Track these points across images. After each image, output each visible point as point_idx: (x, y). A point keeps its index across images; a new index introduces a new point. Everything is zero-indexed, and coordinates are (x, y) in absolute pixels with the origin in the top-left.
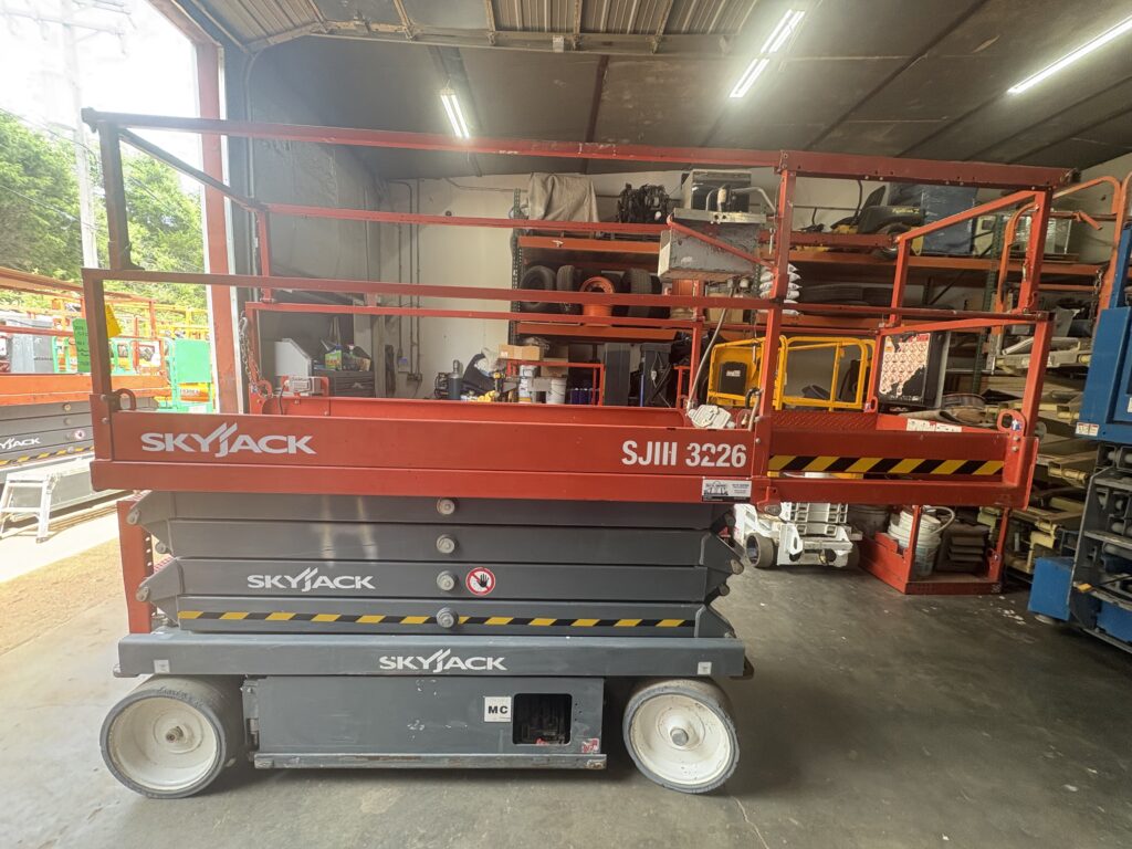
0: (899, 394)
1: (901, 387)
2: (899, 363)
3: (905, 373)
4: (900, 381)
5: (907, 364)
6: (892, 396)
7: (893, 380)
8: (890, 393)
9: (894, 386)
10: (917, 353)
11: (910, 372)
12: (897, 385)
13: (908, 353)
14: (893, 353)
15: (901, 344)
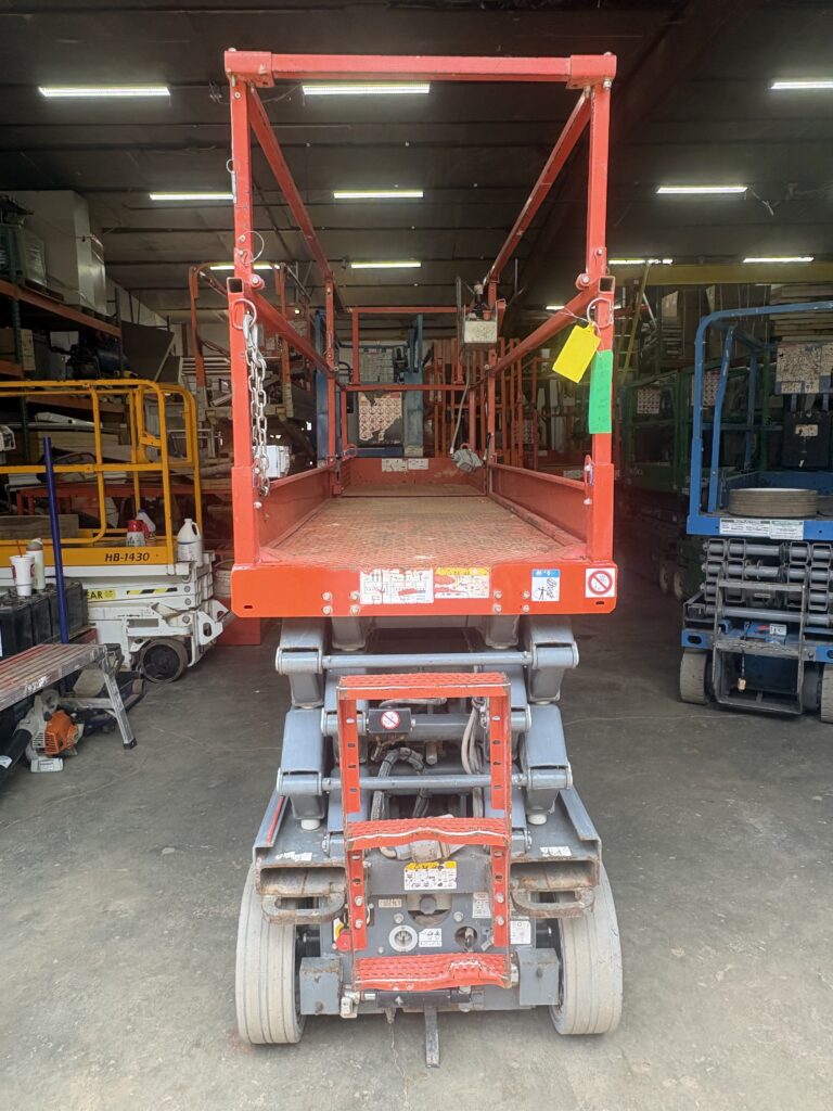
0: (382, 439)
1: (382, 434)
2: (377, 415)
3: (385, 423)
4: (381, 429)
5: (385, 415)
6: (374, 442)
7: (373, 429)
8: (372, 439)
9: (376, 434)
10: (393, 406)
11: (389, 422)
12: (378, 432)
13: (384, 407)
14: (369, 407)
15: (376, 399)
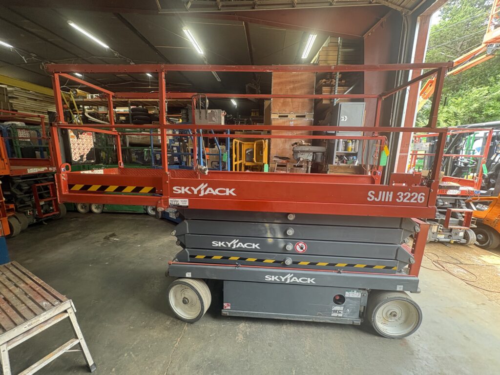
0: (85, 160)
1: (85, 156)
2: (81, 145)
3: (86, 150)
4: (84, 154)
5: (85, 145)
6: (81, 162)
7: (80, 154)
8: (80, 160)
9: (82, 157)
10: (89, 141)
11: (88, 149)
12: (83, 156)
13: (85, 140)
14: (76, 139)
15: (80, 135)
